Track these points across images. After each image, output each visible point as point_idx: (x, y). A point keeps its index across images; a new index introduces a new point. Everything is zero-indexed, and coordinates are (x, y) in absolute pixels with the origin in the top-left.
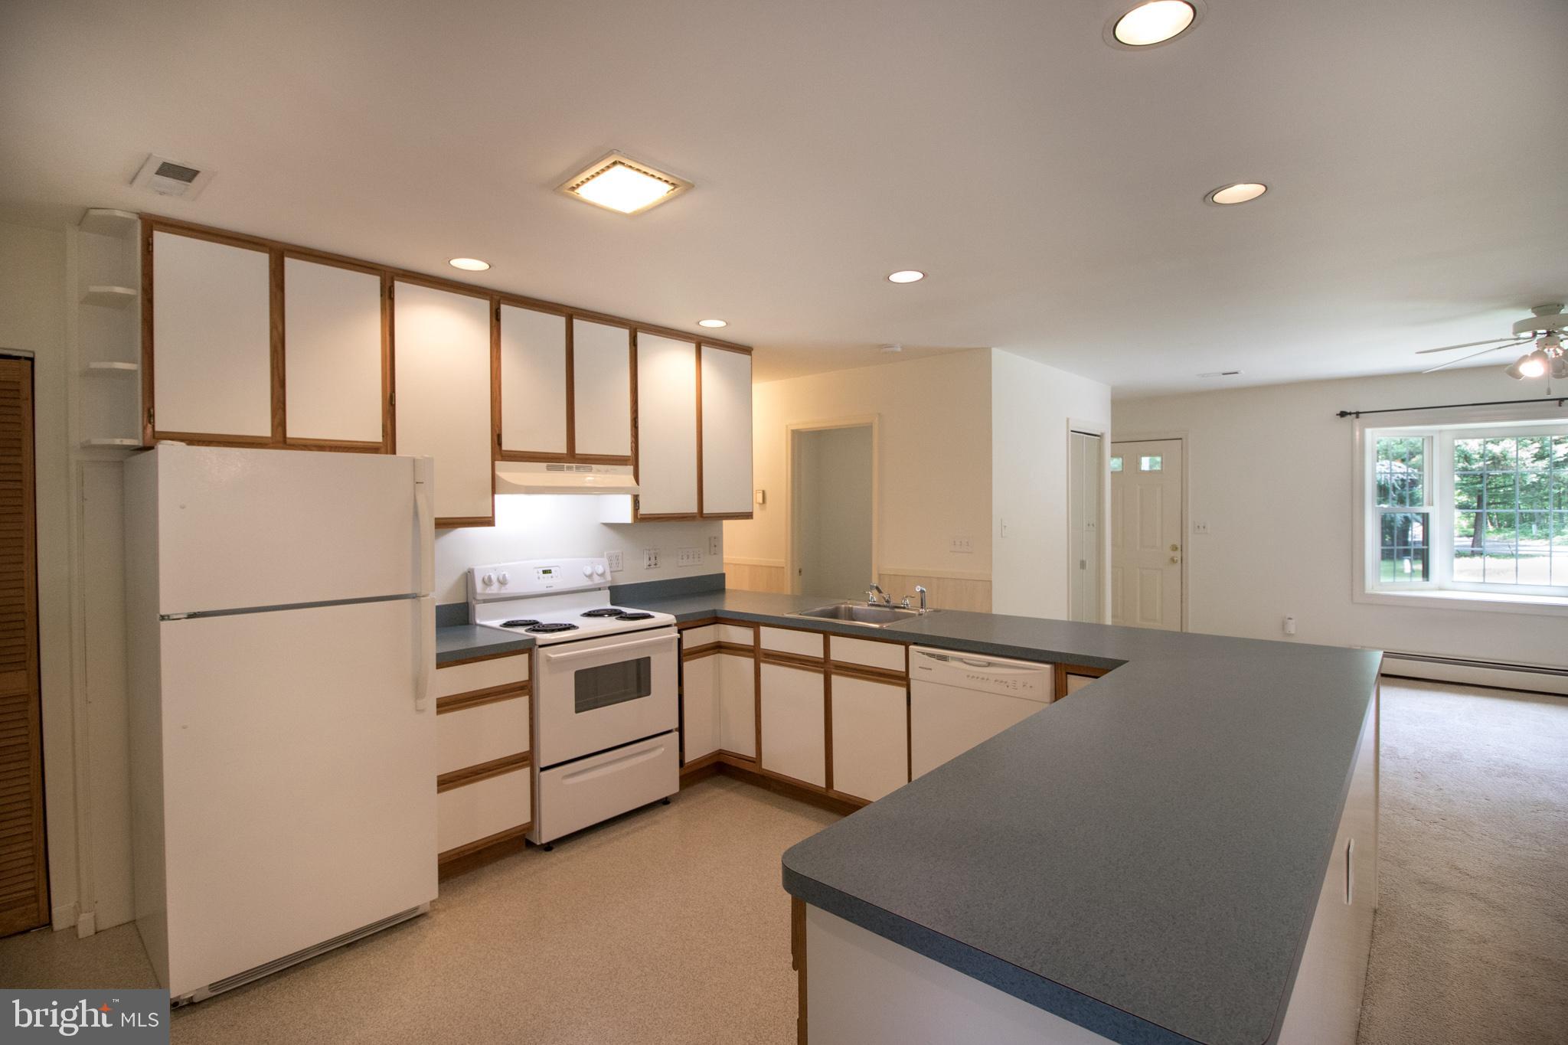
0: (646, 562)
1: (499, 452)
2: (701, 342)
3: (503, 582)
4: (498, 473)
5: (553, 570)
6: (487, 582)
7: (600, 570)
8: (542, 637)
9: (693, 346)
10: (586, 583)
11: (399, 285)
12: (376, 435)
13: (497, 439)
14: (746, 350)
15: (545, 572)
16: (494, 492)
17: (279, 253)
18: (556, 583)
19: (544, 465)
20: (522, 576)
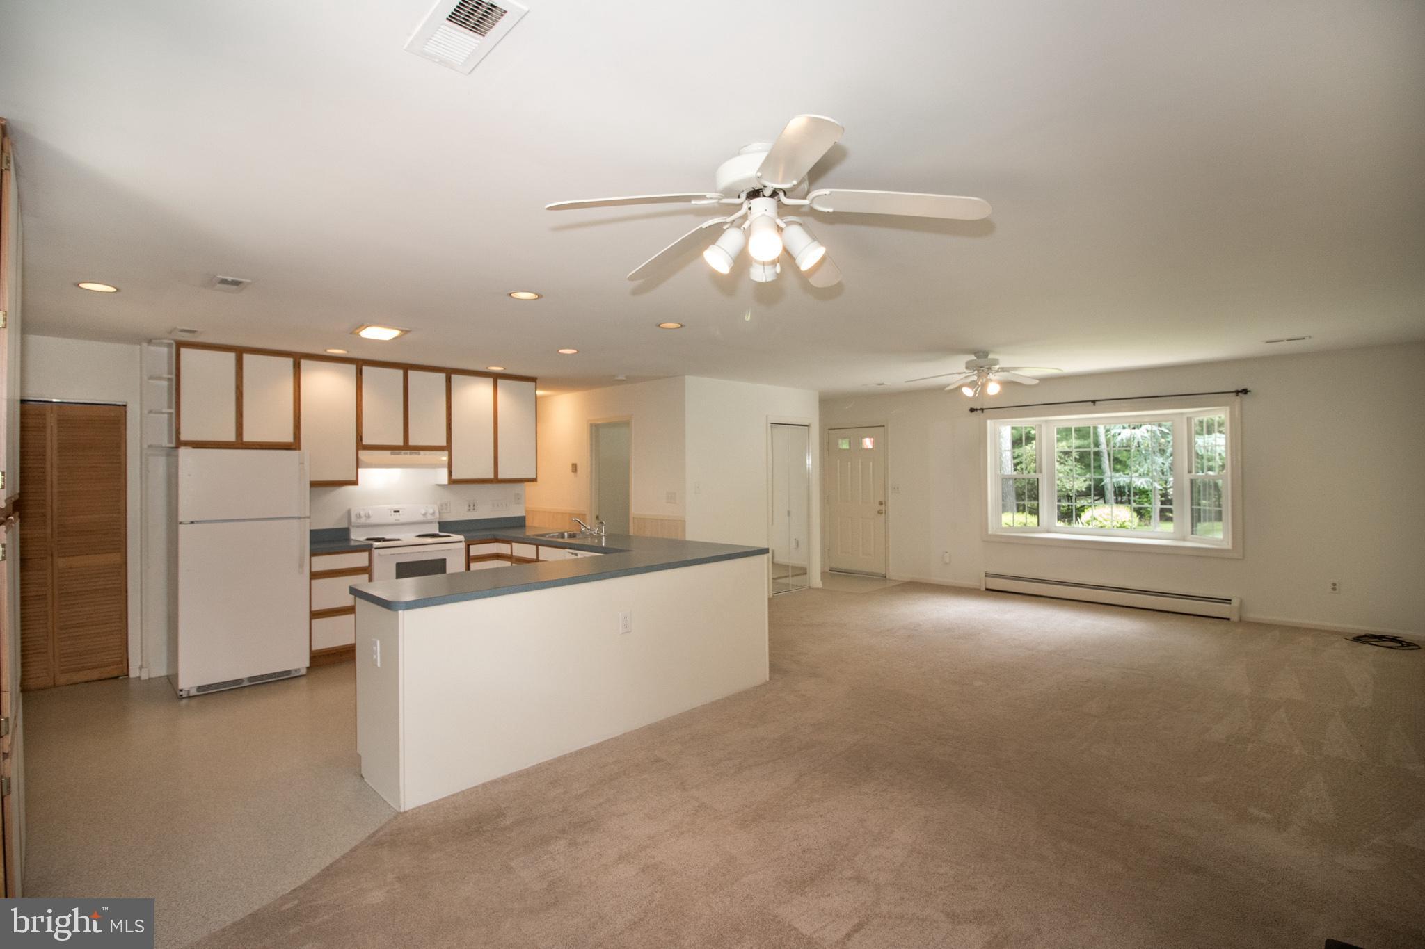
0: (467, 507)
1: (360, 445)
2: (496, 377)
3: (369, 517)
4: (359, 455)
5: (400, 510)
6: (359, 516)
7: (431, 511)
8: (377, 544)
9: (491, 380)
10: (421, 518)
11: (304, 363)
12: (289, 438)
13: (359, 437)
14: (533, 379)
15: (395, 512)
16: (357, 467)
17: (240, 352)
18: (401, 518)
19: (389, 452)
20: (380, 512)
